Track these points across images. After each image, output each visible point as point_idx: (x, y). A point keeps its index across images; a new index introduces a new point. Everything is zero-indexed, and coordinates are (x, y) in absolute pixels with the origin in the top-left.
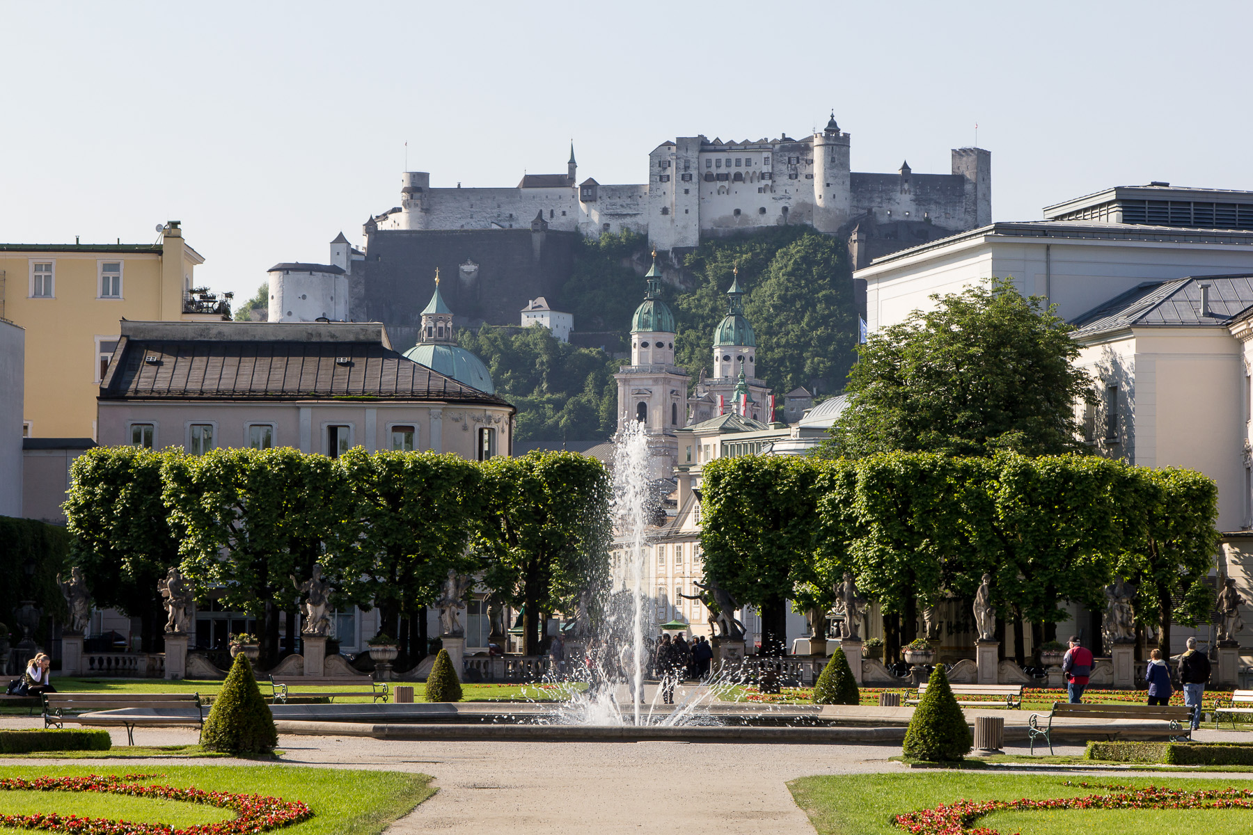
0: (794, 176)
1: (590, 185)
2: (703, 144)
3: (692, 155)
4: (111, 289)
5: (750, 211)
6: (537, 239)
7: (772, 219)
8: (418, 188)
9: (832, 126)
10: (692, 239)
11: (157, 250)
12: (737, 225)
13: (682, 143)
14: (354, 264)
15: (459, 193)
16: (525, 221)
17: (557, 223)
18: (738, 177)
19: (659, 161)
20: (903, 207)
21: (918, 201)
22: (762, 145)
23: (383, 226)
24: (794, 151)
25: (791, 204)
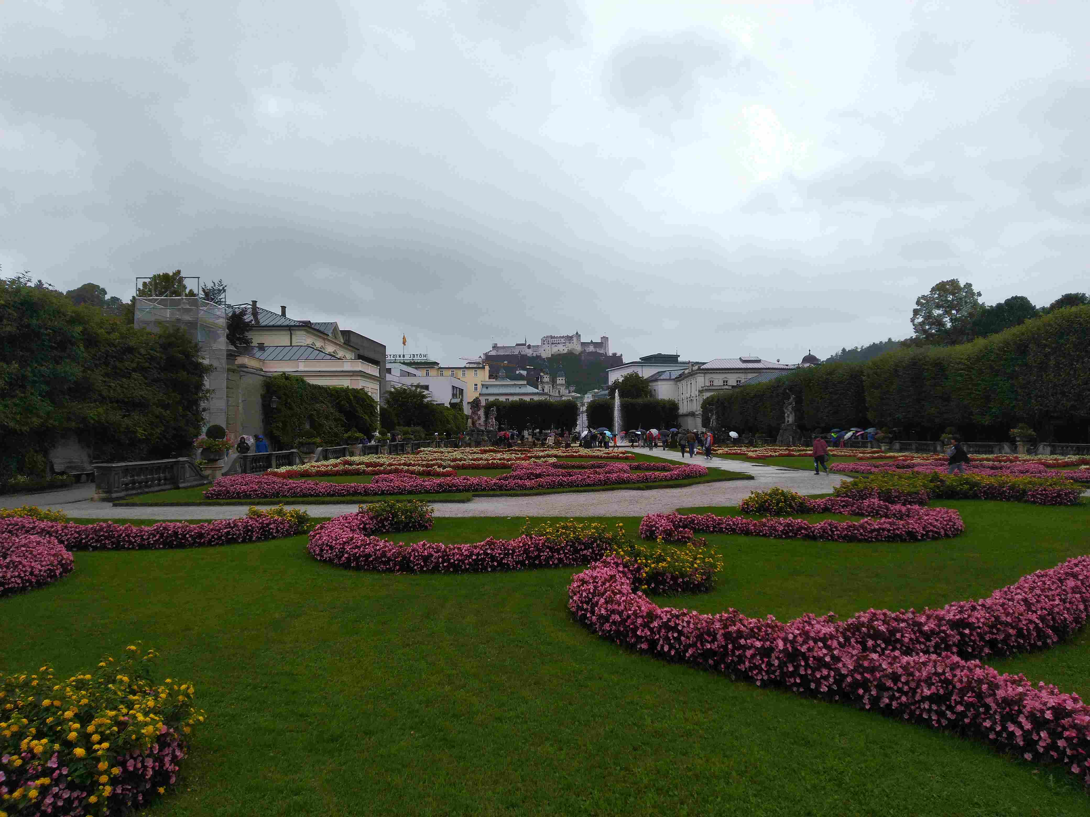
0: (570, 343)
2: (552, 337)
3: (550, 339)
5: (561, 350)
6: (519, 356)
7: (565, 352)
8: (495, 347)
9: (577, 333)
10: (550, 356)
12: (559, 352)
14: (483, 361)
15: (504, 348)
16: (516, 353)
18: (559, 343)
19: (543, 341)
20: (591, 349)
21: (594, 347)
22: (563, 337)
24: (570, 338)
25: (569, 348)
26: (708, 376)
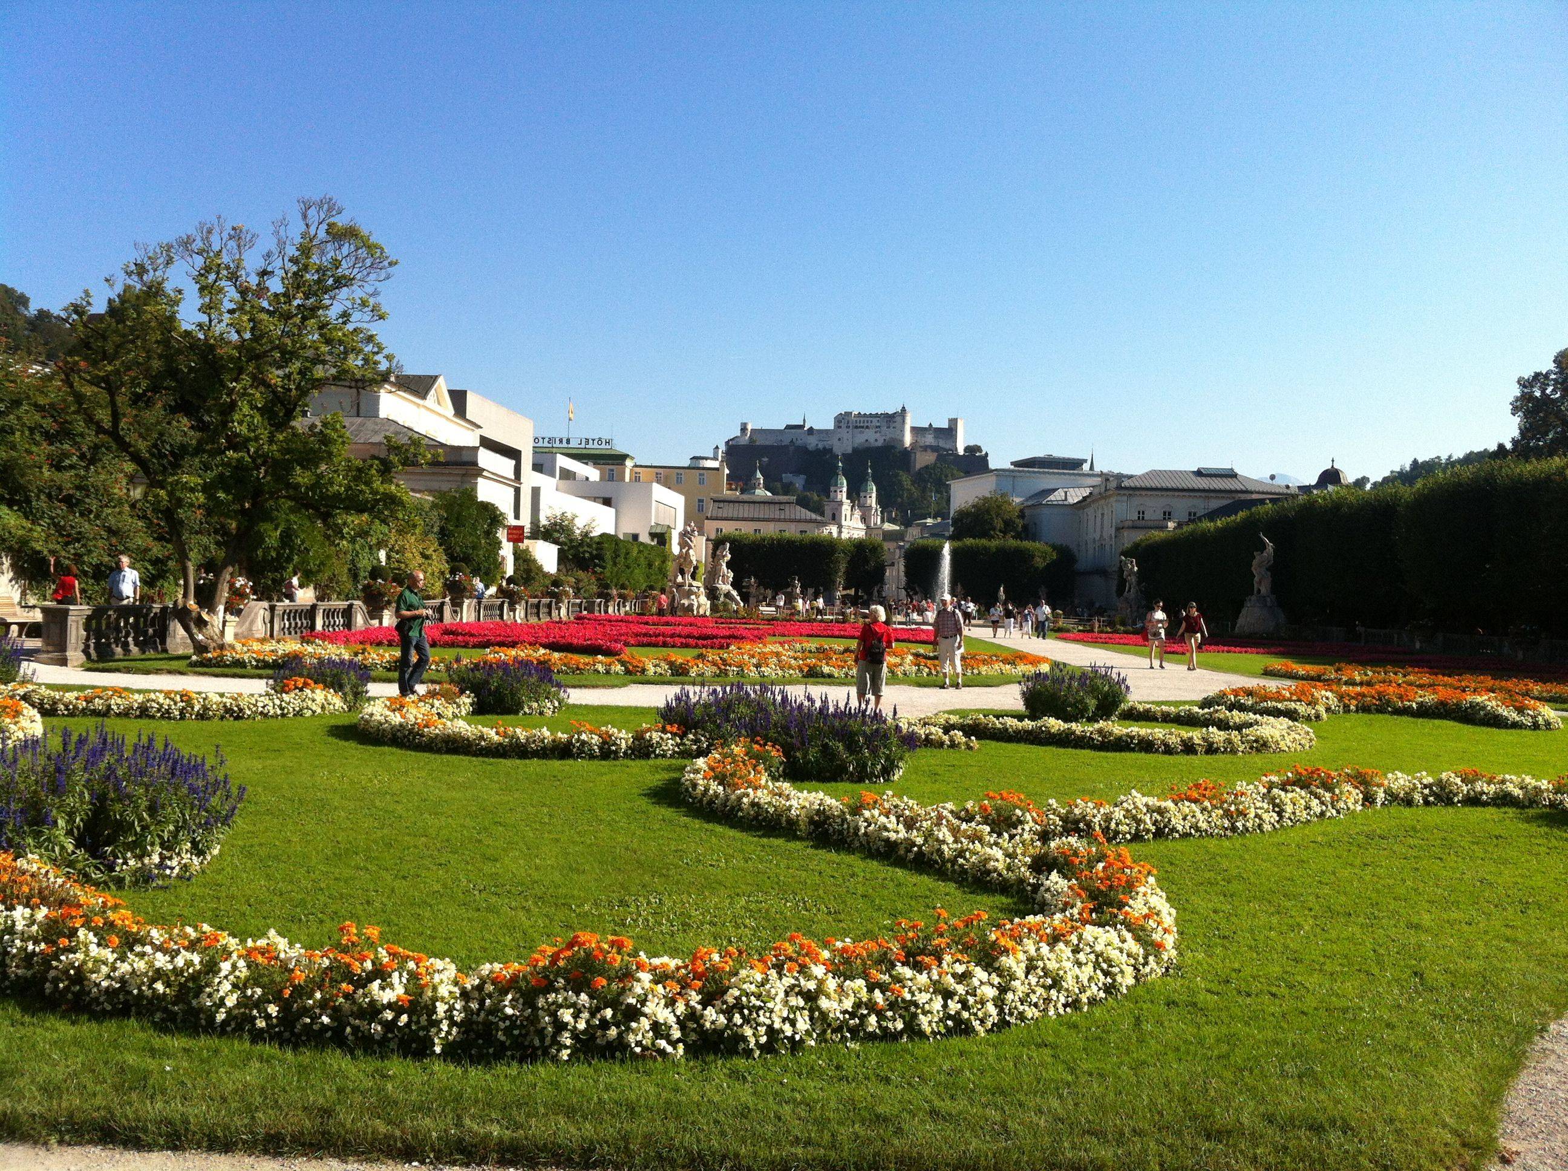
0: (888, 427)
1: (811, 429)
2: (854, 415)
3: (851, 418)
4: (701, 482)
5: (872, 440)
6: (792, 448)
7: (880, 443)
10: (849, 450)
11: (717, 470)
12: (866, 445)
13: (847, 414)
15: (759, 431)
16: (786, 442)
17: (797, 444)
18: (867, 427)
19: (837, 421)
20: (929, 439)
21: (934, 437)
23: (732, 442)
24: (887, 419)
25: (887, 438)
26: (1136, 501)
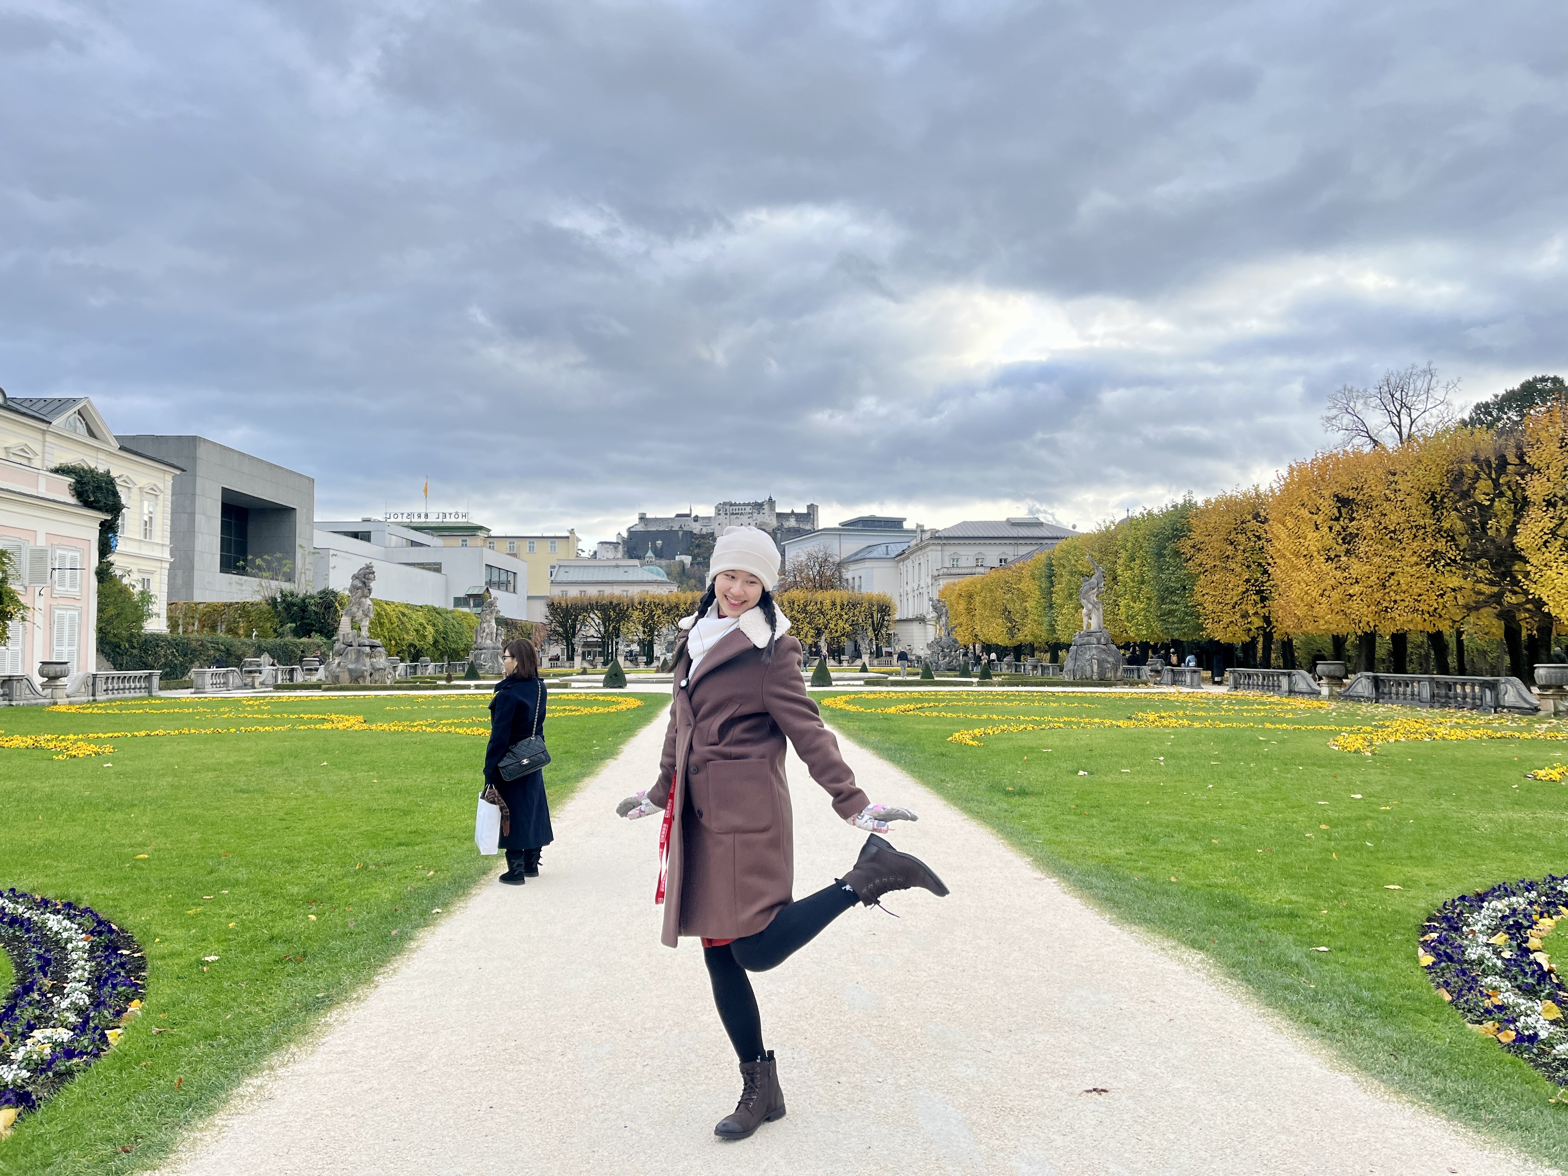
0: (759, 513)
1: (697, 517)
3: (728, 507)
4: (553, 548)
6: (680, 533)
8: (643, 518)
9: (770, 499)
11: (568, 537)
13: (725, 504)
14: (623, 541)
15: (656, 520)
16: (676, 528)
17: (685, 529)
18: (742, 514)
19: (718, 509)
20: (792, 523)
21: (798, 522)
22: (749, 504)
23: (632, 530)
24: (758, 506)
26: (950, 550)
